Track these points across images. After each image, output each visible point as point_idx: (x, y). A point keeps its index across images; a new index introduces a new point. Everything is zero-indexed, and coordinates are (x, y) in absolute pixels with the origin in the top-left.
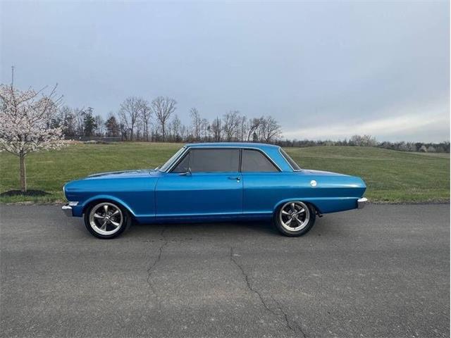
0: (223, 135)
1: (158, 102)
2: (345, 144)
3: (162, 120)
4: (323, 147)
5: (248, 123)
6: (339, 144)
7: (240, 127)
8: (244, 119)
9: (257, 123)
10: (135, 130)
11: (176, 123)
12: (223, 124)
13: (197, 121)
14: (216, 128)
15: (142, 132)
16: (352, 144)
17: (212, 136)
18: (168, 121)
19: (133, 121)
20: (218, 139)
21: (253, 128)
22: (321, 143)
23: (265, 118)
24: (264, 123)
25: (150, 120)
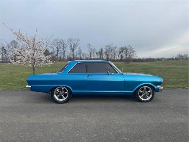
0: (105, 57)
1: (70, 40)
2: (173, 59)
3: (73, 50)
4: (160, 62)
5: (118, 50)
6: (169, 59)
7: (113, 53)
8: (115, 48)
9: (122, 50)
10: (59, 56)
11: (80, 51)
12: (104, 51)
13: (91, 50)
14: (101, 53)
15: (62, 56)
16: (177, 59)
17: (99, 57)
18: (75, 51)
19: (58, 51)
20: (101, 59)
21: (120, 53)
22: (158, 59)
23: (127, 47)
24: (127, 49)
25: (66, 50)
